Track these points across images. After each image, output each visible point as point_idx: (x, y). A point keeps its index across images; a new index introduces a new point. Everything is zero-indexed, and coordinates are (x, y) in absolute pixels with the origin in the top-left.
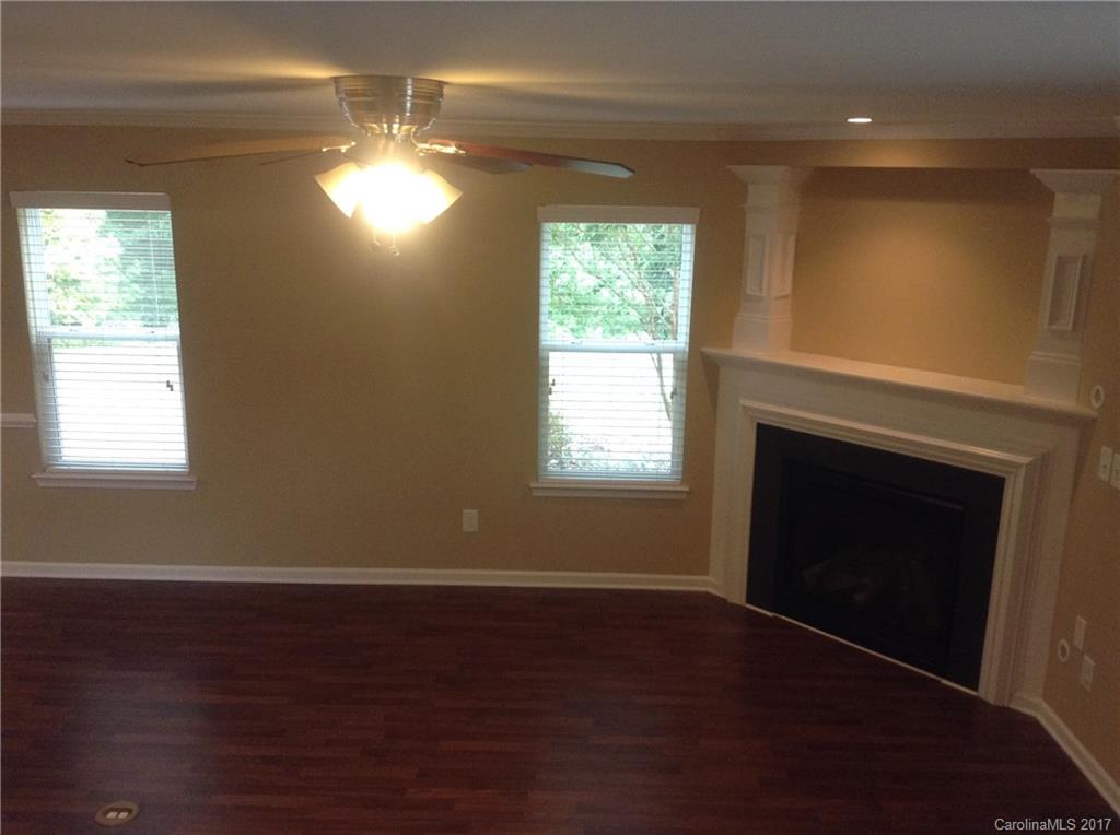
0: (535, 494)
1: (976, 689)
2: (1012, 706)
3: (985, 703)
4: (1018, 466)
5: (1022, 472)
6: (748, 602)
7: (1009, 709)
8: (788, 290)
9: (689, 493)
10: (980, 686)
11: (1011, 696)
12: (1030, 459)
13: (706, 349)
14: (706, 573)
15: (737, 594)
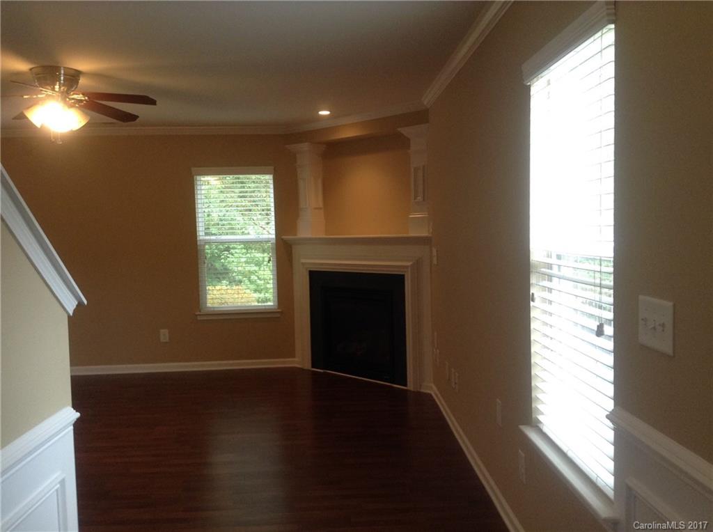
0: (199, 318)
1: (406, 385)
2: (422, 390)
3: (410, 391)
4: (406, 267)
5: (409, 269)
6: (313, 367)
7: (419, 392)
8: (321, 204)
9: (281, 313)
10: (408, 383)
11: (421, 385)
12: (411, 263)
13: (283, 237)
14: (294, 357)
15: (307, 365)
